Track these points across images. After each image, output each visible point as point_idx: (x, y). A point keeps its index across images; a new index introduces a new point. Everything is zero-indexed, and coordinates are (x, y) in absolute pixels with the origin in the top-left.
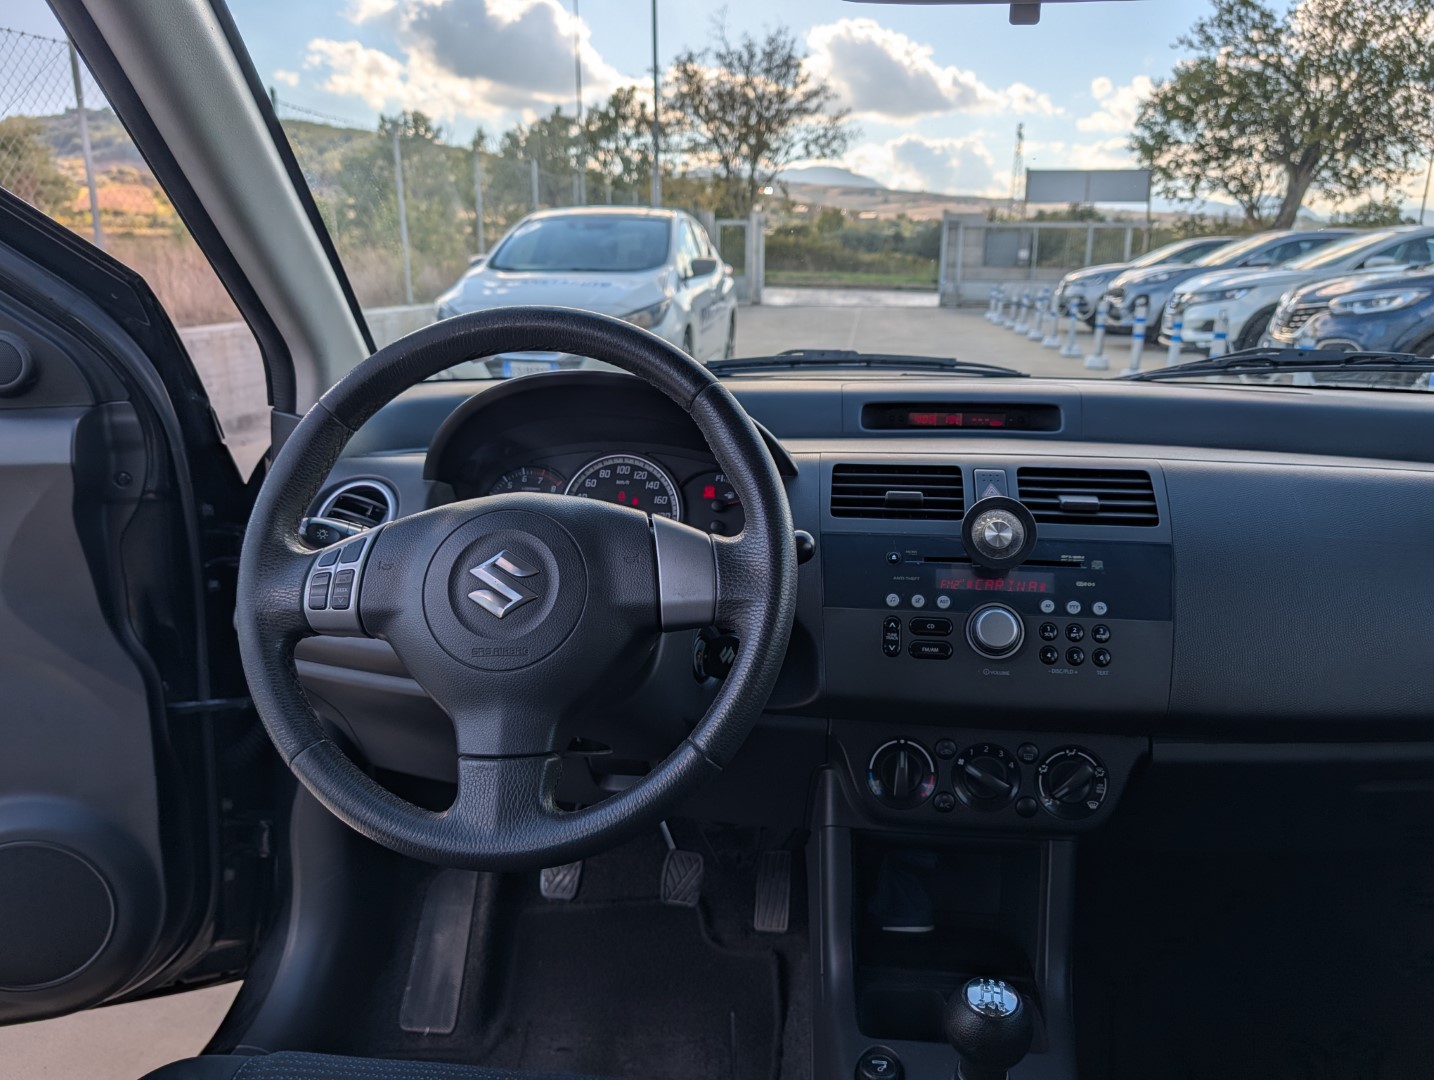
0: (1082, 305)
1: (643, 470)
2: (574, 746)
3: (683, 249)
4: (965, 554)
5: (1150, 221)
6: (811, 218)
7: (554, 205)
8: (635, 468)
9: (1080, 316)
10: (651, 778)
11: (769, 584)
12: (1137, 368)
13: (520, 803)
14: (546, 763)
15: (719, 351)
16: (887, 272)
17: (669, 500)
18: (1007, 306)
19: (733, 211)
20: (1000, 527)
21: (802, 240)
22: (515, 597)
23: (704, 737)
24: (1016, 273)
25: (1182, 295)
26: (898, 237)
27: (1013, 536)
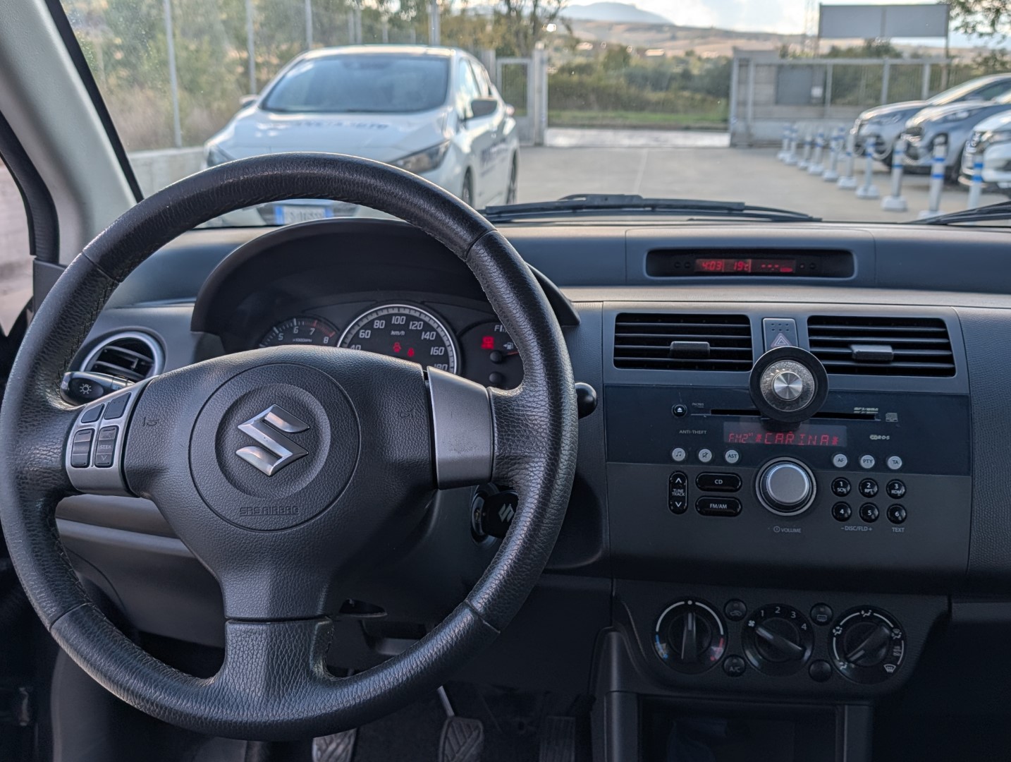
0: (879, 144)
1: (418, 319)
2: (346, 608)
3: (463, 88)
4: (754, 407)
5: (948, 56)
6: (596, 56)
7: (328, 45)
8: (410, 318)
9: (876, 155)
10: (425, 642)
11: (549, 439)
12: (936, 210)
13: (290, 669)
14: (317, 627)
15: (500, 194)
16: (674, 111)
17: (446, 350)
18: (800, 146)
19: (516, 50)
20: (789, 378)
21: (588, 79)
22: (285, 454)
23: (480, 600)
24: (810, 111)
25: (983, 133)
26: (686, 75)
27: (803, 388)
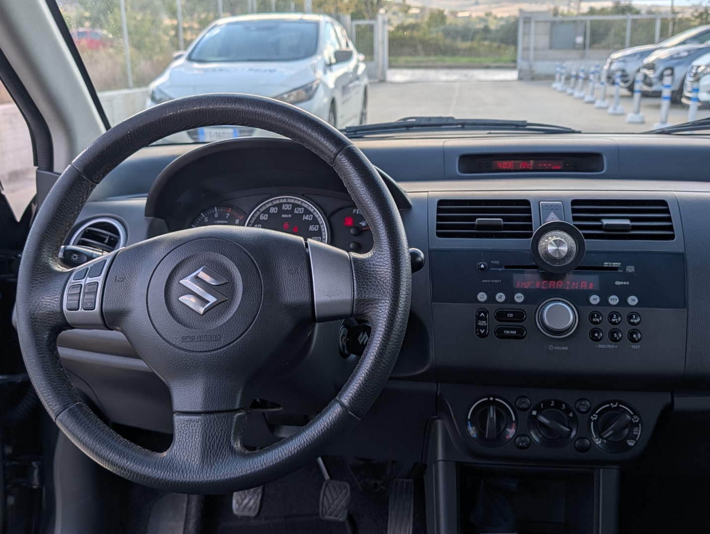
0: (624, 76)
1: (300, 206)
2: (255, 405)
3: (328, 42)
4: (534, 263)
5: (674, 12)
6: (423, 17)
7: (233, 14)
8: (295, 206)
9: (622, 84)
10: (310, 426)
11: (391, 287)
12: (665, 122)
13: (218, 446)
14: (235, 417)
15: (355, 116)
16: (478, 55)
17: (320, 227)
18: (568, 78)
19: (366, 14)
20: (558, 243)
21: (416, 34)
22: (212, 299)
23: (347, 397)
24: (574, 54)
25: (698, 67)
26: (486, 30)
27: (568, 250)
